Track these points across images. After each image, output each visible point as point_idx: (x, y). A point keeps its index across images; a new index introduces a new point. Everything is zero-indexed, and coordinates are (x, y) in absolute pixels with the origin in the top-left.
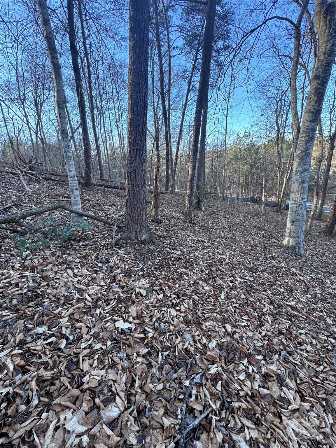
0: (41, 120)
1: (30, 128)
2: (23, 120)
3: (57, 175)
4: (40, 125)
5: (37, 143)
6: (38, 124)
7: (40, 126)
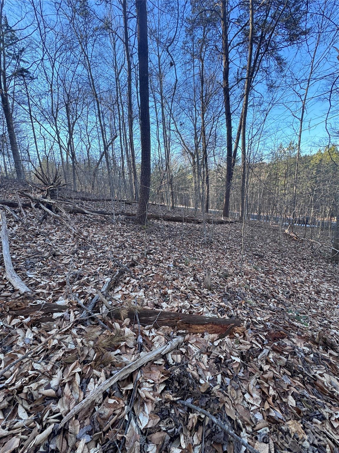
0: (72, 140)
1: (61, 146)
2: (54, 138)
3: (90, 200)
4: (71, 144)
5: (67, 162)
6: (69, 144)
7: (71, 146)
